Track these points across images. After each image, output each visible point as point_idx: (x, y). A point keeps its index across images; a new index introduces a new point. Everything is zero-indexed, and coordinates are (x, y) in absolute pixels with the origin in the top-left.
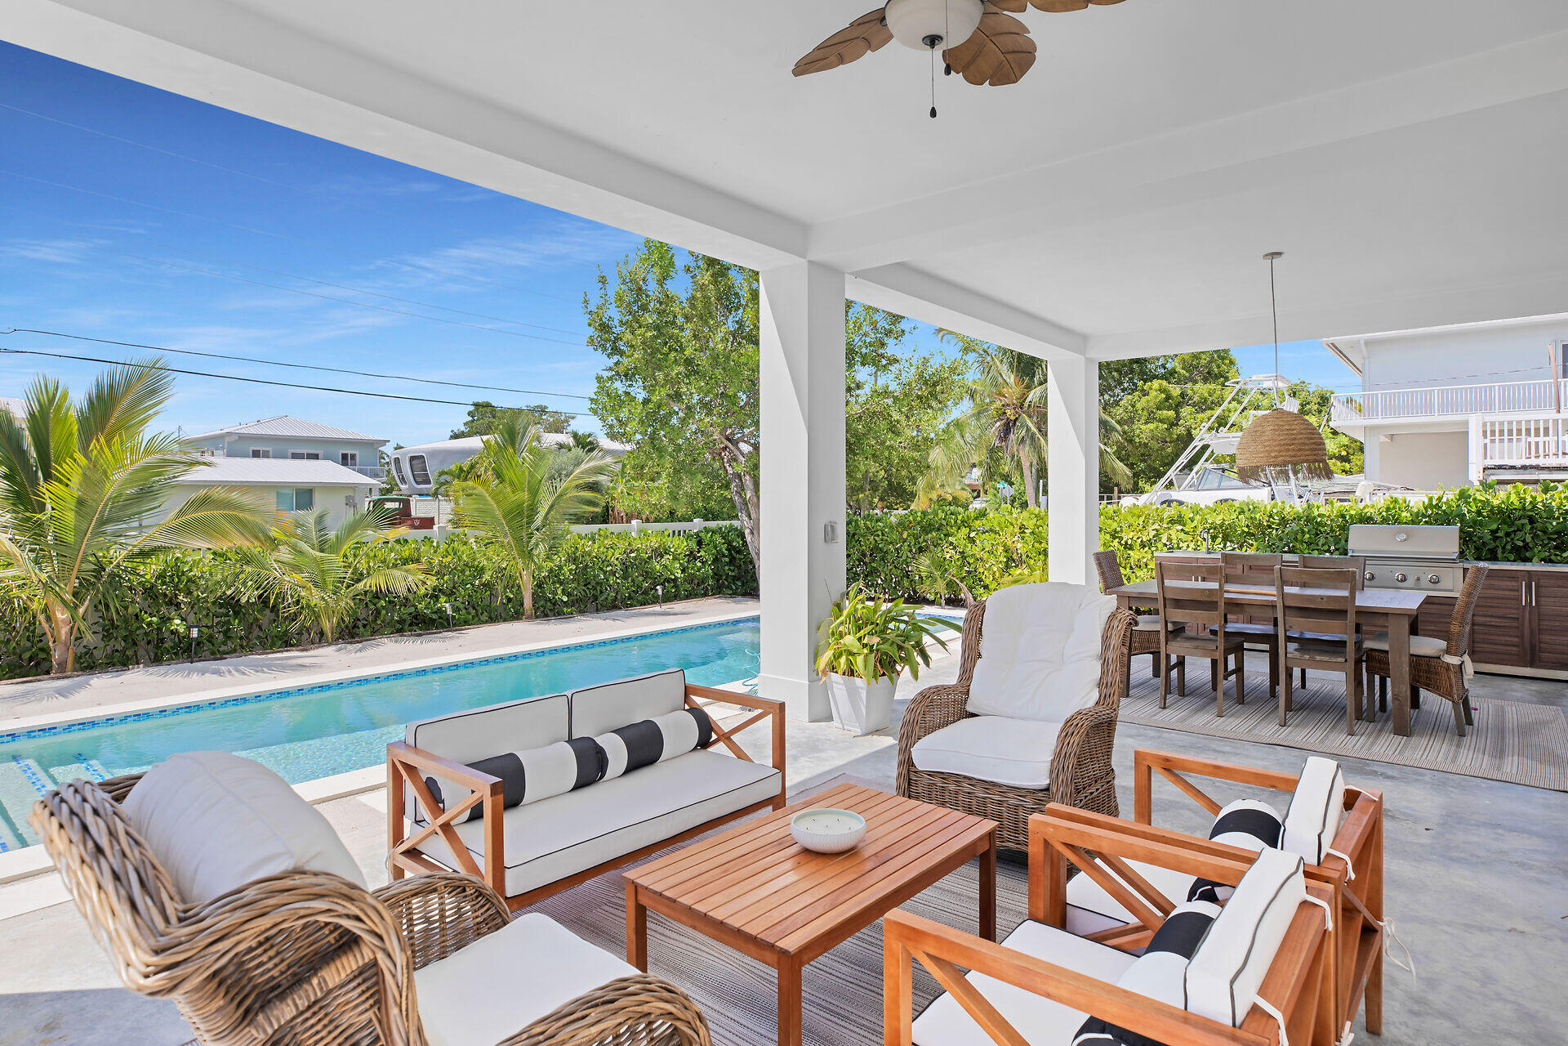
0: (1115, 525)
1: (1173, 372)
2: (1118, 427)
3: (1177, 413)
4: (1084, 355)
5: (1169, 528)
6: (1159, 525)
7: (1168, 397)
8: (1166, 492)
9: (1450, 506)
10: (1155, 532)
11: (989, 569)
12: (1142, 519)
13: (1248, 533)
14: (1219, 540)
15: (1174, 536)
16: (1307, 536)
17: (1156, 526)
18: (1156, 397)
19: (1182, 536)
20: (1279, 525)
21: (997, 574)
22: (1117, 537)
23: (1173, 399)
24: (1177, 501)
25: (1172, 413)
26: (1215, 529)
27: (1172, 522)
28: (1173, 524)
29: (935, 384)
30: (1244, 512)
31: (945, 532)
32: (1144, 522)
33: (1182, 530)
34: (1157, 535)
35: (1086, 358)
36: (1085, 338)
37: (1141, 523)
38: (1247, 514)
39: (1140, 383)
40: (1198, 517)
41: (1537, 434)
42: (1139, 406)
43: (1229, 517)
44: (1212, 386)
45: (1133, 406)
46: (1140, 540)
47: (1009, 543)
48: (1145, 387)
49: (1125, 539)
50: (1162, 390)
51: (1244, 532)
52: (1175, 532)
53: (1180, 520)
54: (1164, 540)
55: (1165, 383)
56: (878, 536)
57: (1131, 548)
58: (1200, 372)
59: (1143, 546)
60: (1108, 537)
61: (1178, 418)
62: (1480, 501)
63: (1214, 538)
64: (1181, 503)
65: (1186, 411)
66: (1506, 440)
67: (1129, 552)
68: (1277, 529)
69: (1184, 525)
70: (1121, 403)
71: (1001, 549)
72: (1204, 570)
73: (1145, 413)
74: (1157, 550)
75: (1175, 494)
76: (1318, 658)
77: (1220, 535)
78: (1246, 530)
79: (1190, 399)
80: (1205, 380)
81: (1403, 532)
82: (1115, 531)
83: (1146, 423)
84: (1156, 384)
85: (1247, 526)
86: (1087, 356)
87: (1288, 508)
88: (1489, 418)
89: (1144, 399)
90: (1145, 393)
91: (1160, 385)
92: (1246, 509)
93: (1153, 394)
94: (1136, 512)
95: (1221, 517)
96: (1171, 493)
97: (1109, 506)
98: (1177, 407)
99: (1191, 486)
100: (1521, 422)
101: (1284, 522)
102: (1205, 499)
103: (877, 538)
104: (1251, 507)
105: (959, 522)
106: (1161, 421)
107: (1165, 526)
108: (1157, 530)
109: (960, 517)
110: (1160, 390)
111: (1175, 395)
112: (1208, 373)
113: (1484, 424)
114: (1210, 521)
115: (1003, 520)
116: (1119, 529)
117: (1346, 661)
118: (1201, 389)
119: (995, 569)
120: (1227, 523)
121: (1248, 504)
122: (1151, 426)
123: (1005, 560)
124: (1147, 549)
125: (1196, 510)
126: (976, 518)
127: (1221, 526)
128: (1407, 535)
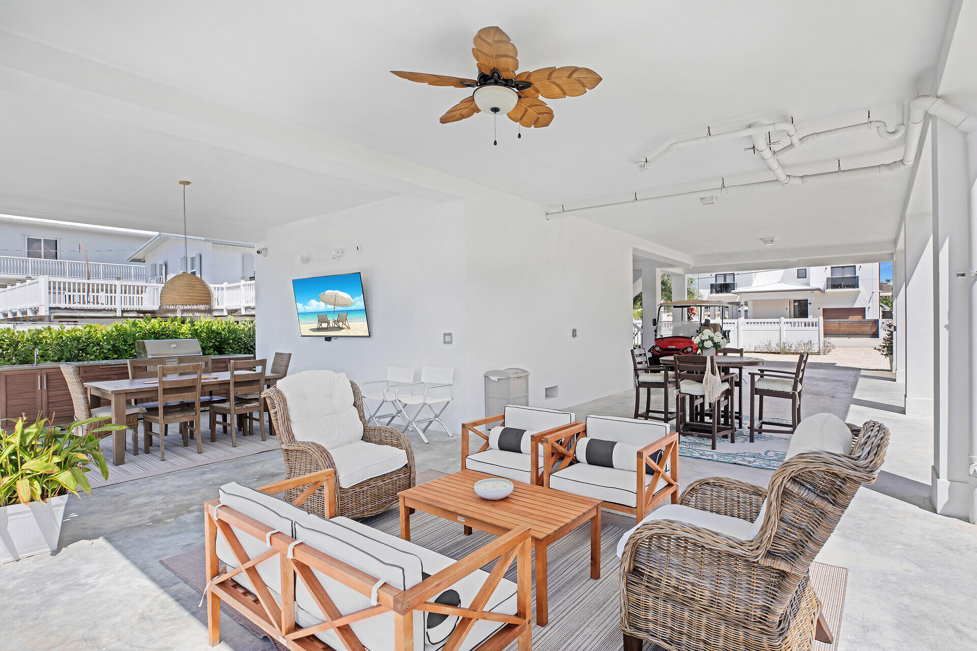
41: (74, 291)
66: (57, 293)
81: (173, 343)
88: (53, 279)
100: (75, 283)
113: (50, 282)
128: (176, 344)
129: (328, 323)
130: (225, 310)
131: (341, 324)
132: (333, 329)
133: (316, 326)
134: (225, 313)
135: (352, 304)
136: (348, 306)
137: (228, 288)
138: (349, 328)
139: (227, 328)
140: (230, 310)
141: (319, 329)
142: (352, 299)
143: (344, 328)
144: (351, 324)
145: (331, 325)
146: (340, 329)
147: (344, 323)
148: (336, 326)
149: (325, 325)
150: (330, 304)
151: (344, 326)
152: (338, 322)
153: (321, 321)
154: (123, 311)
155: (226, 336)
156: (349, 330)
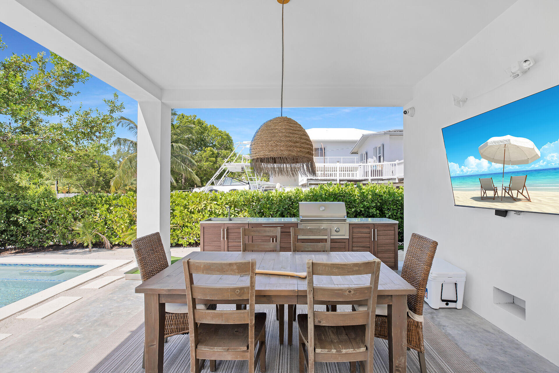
0: (185, 202)
1: (215, 146)
2: (196, 163)
3: (216, 159)
4: (161, 100)
5: (211, 203)
6: (206, 202)
7: (213, 154)
8: (211, 186)
9: (317, 192)
10: (204, 205)
11: (119, 227)
12: (198, 199)
13: (244, 205)
14: (232, 208)
15: (213, 207)
16: (268, 205)
17: (205, 202)
18: (209, 153)
19: (217, 206)
20: (256, 200)
21: (124, 229)
22: (187, 208)
23: (215, 154)
24: (214, 190)
25: (214, 159)
26: (230, 203)
27: (212, 200)
28: (213, 201)
29: (92, 127)
30: (243, 196)
31: (95, 207)
32: (199, 200)
33: (217, 204)
34: (206, 206)
35: (163, 103)
36: (162, 89)
37: (198, 201)
38: (244, 196)
39: (204, 148)
40: (223, 198)
42: (203, 156)
43: (236, 198)
44: (228, 151)
45: (201, 156)
46: (197, 209)
47: (131, 212)
48: (205, 149)
49: (190, 209)
50: (211, 151)
51: (242, 204)
52: (213, 205)
53: (215, 199)
54: (209, 209)
55: (212, 149)
56: (53, 210)
57: (193, 213)
58: (224, 147)
59: (199, 212)
60: (182, 208)
61: (216, 161)
62: (326, 190)
63: (230, 207)
64: (216, 191)
65: (219, 159)
67: (192, 215)
68: (256, 203)
69: (217, 201)
70: (197, 154)
71: (126, 215)
72: (235, 267)
73: (205, 158)
74: (205, 214)
75: (214, 187)
76: (344, 351)
77: (233, 206)
78: (243, 203)
79: (220, 155)
80: (225, 150)
81: (323, 206)
82: (186, 205)
83: (206, 162)
84: (209, 148)
85: (244, 201)
86: (162, 101)
87: (260, 193)
89: (205, 153)
90: (205, 151)
91: (211, 149)
92: (243, 194)
93: (208, 152)
94: (196, 195)
95: (233, 197)
96: (213, 187)
97: (184, 193)
98: (216, 157)
99: (221, 185)
101: (259, 200)
102: (226, 189)
103: (52, 212)
104: (245, 193)
105: (103, 201)
106: (211, 162)
107: (209, 202)
108: (206, 204)
109: (104, 199)
110: (210, 151)
111: (216, 153)
112: (226, 147)
114: (228, 199)
115: (128, 200)
116: (187, 204)
117: (367, 349)
118: (224, 152)
119: (123, 226)
120: (235, 200)
121: (244, 192)
122: (207, 163)
123: (129, 221)
124: (200, 213)
125: (223, 194)
126: (114, 199)
127: (233, 201)
128: (325, 207)
129: (495, 190)
130: (397, 179)
131: (515, 193)
132: (502, 199)
133: (478, 193)
134: (397, 181)
135: (536, 158)
136: (528, 163)
137: (399, 164)
138: (529, 200)
139: (387, 192)
140: (400, 179)
141: (483, 199)
142: (536, 150)
143: (520, 200)
144: (532, 194)
145: (500, 193)
146: (515, 200)
147: (521, 191)
148: (507, 195)
149: (490, 194)
150: (497, 161)
151: (520, 196)
152: (510, 189)
153: (485, 187)
154: (340, 181)
155: (386, 198)
156: (528, 204)
